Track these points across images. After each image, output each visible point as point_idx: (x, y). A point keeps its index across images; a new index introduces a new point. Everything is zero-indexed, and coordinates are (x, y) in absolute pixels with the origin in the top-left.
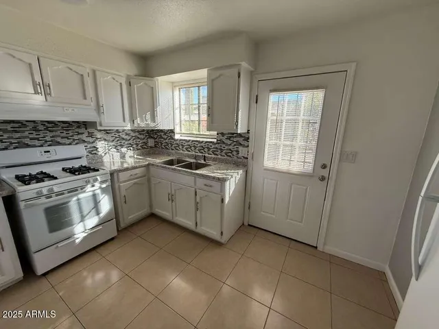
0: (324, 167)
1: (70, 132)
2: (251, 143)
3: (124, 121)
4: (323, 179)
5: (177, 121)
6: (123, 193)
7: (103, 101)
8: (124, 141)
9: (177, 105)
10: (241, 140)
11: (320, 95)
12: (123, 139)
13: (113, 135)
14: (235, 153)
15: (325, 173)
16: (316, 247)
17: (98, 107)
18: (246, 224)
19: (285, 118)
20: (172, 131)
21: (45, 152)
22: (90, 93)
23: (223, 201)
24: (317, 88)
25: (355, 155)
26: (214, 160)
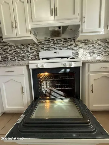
1: (67, 44)
3: (100, 27)
6: (92, 82)
7: (85, 13)
8: (96, 50)
12: (96, 48)
13: (89, 45)
17: (82, 18)
21: (55, 53)
22: (78, 10)
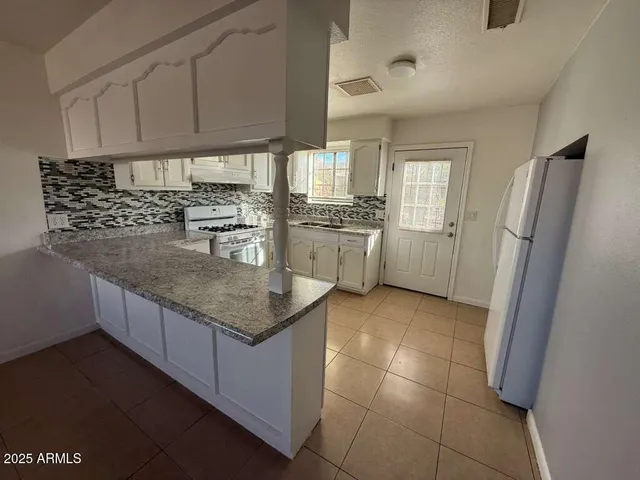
0: (452, 225)
2: (387, 205)
4: (451, 235)
5: (310, 185)
8: (260, 204)
9: (311, 170)
10: (377, 203)
11: (447, 165)
12: (260, 202)
13: (253, 198)
14: (371, 216)
15: (452, 230)
16: (446, 298)
17: (253, 172)
18: (381, 283)
19: (419, 183)
20: (305, 196)
23: (365, 254)
24: (445, 160)
25: (476, 214)
26: (350, 223)
